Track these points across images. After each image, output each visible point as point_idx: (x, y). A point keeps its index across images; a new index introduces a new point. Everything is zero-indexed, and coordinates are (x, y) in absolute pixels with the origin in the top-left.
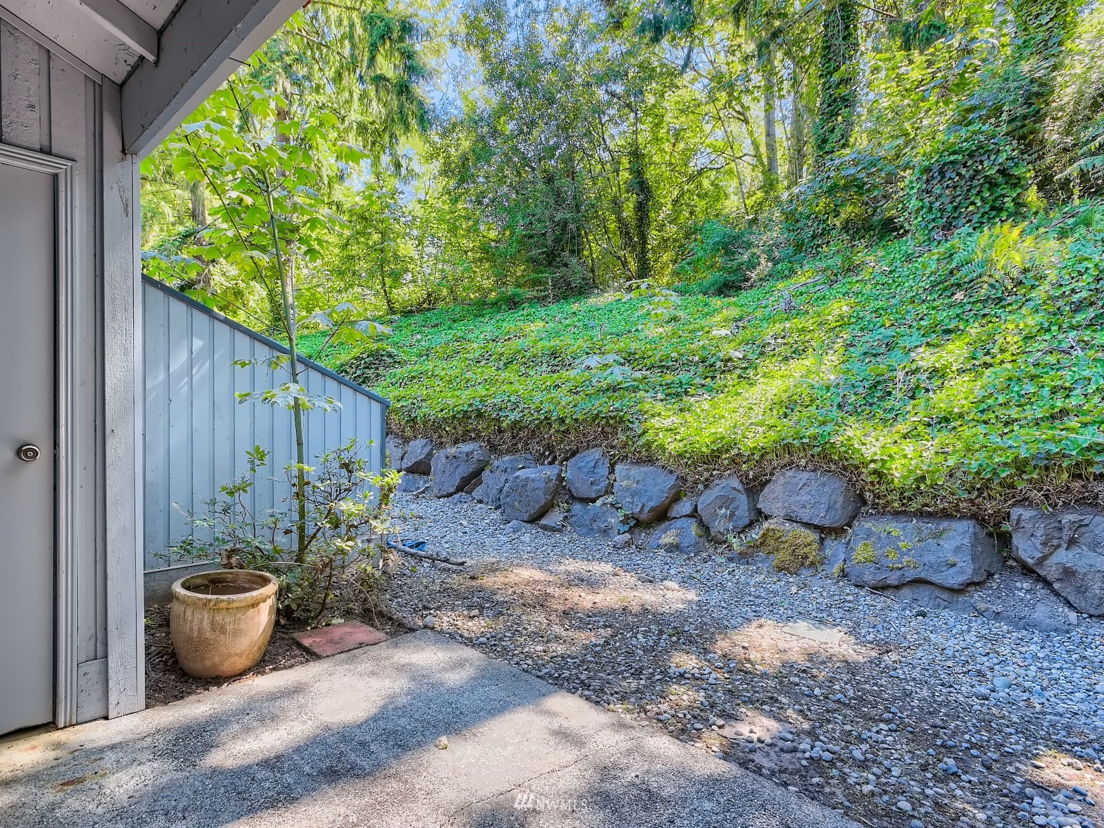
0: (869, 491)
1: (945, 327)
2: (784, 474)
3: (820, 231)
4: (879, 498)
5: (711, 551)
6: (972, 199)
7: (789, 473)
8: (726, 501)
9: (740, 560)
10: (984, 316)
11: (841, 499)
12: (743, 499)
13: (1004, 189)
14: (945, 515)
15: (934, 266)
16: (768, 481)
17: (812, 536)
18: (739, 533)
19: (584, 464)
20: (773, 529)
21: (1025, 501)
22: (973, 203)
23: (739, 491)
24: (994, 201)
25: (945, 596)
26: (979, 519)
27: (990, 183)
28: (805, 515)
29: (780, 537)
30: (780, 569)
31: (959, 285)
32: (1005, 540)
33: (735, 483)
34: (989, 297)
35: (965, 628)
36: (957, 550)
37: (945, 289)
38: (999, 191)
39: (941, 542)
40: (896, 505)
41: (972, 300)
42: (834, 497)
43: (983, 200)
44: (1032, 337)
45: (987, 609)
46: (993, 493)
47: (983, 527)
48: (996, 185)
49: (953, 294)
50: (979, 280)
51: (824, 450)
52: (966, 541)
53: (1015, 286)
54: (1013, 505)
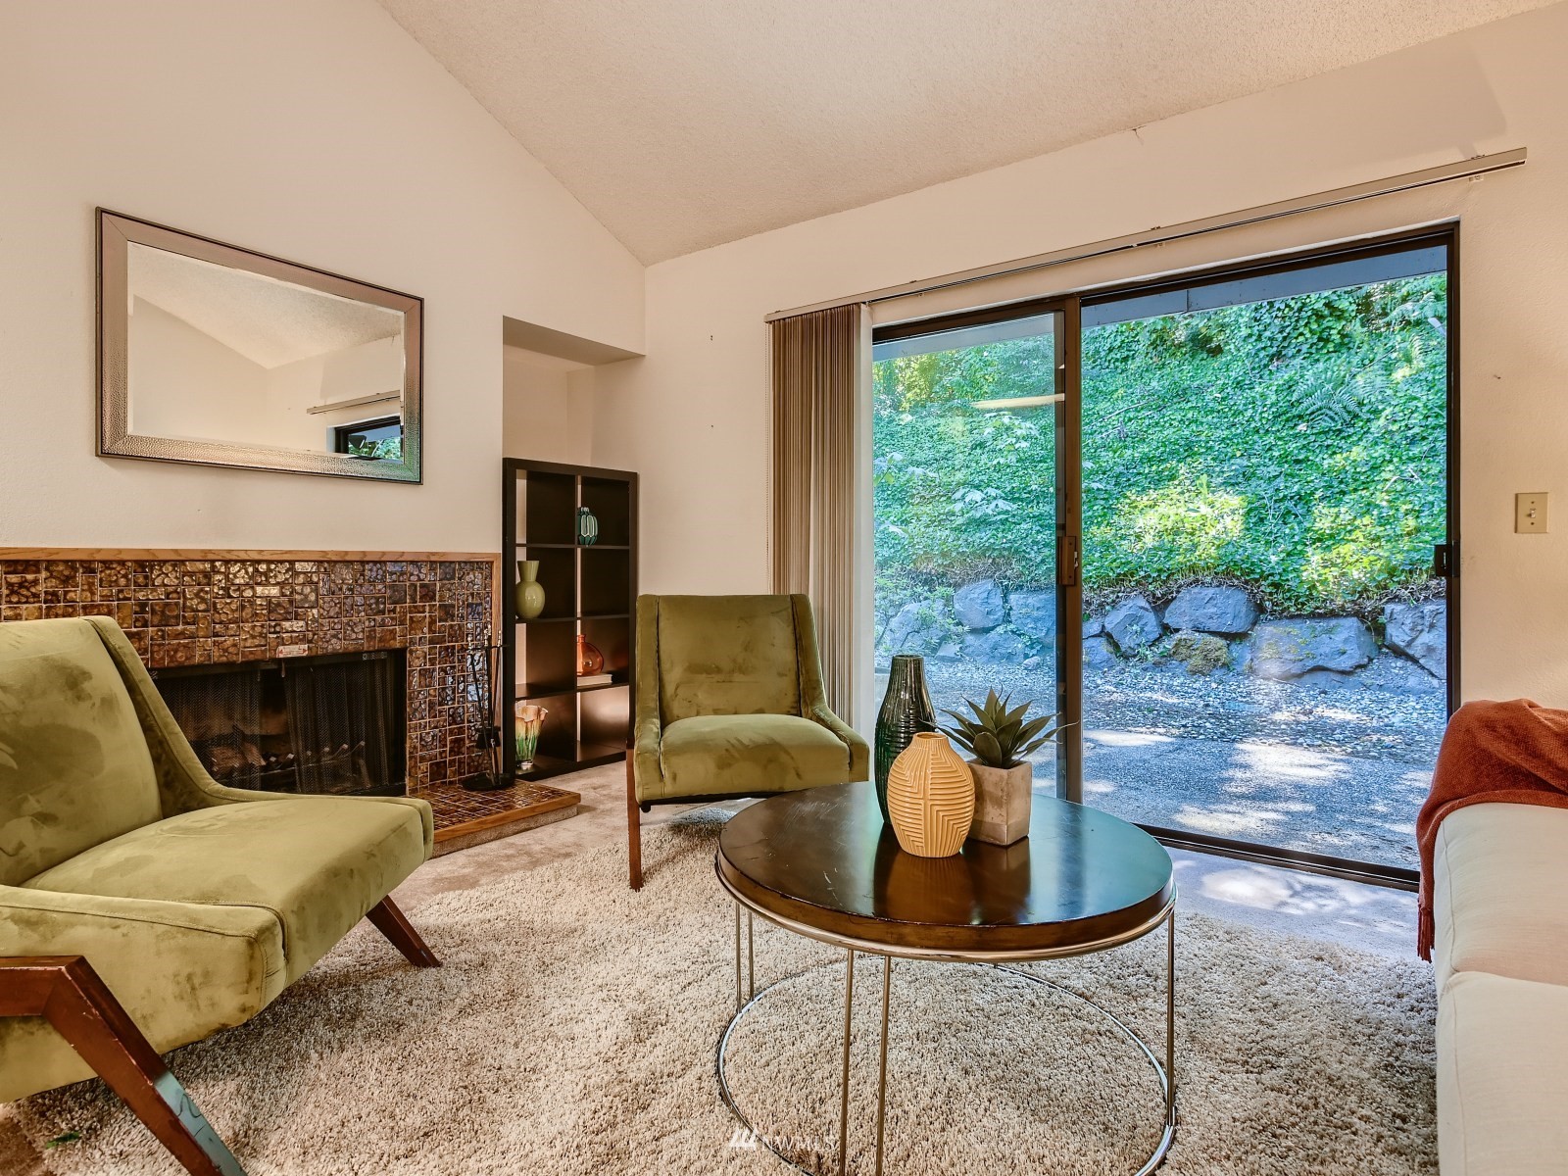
0: (1268, 600)
1: (1294, 458)
2: (1189, 592)
3: (1118, 343)
4: (1277, 605)
5: (1122, 665)
6: (1301, 330)
7: (1196, 590)
8: (1134, 619)
9: (1154, 669)
10: (1328, 446)
11: (1244, 609)
12: (1151, 618)
13: (1329, 321)
14: (1332, 614)
15: (1274, 398)
16: (1173, 599)
17: (1221, 642)
18: (1150, 646)
19: (976, 596)
20: (1185, 639)
21: (1396, 599)
22: (1301, 334)
23: (1147, 610)
24: (1321, 333)
25: (1338, 677)
26: (1360, 615)
27: (1317, 315)
28: (1213, 625)
29: (1191, 646)
30: (1194, 673)
31: (1300, 417)
32: (1379, 630)
33: (1143, 603)
34: (1330, 430)
35: (1359, 697)
36: (1346, 641)
37: (1287, 421)
38: (1325, 323)
39: (1332, 636)
40: (1292, 609)
41: (1315, 431)
42: (1238, 608)
43: (1311, 331)
44: (1377, 468)
45: (1372, 684)
46: (1370, 594)
47: (1363, 622)
48: (1323, 317)
49: (1296, 425)
50: (1319, 412)
51: (1227, 568)
52: (1352, 634)
53: (1352, 419)
54: (1387, 602)
